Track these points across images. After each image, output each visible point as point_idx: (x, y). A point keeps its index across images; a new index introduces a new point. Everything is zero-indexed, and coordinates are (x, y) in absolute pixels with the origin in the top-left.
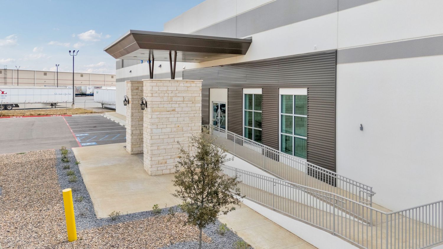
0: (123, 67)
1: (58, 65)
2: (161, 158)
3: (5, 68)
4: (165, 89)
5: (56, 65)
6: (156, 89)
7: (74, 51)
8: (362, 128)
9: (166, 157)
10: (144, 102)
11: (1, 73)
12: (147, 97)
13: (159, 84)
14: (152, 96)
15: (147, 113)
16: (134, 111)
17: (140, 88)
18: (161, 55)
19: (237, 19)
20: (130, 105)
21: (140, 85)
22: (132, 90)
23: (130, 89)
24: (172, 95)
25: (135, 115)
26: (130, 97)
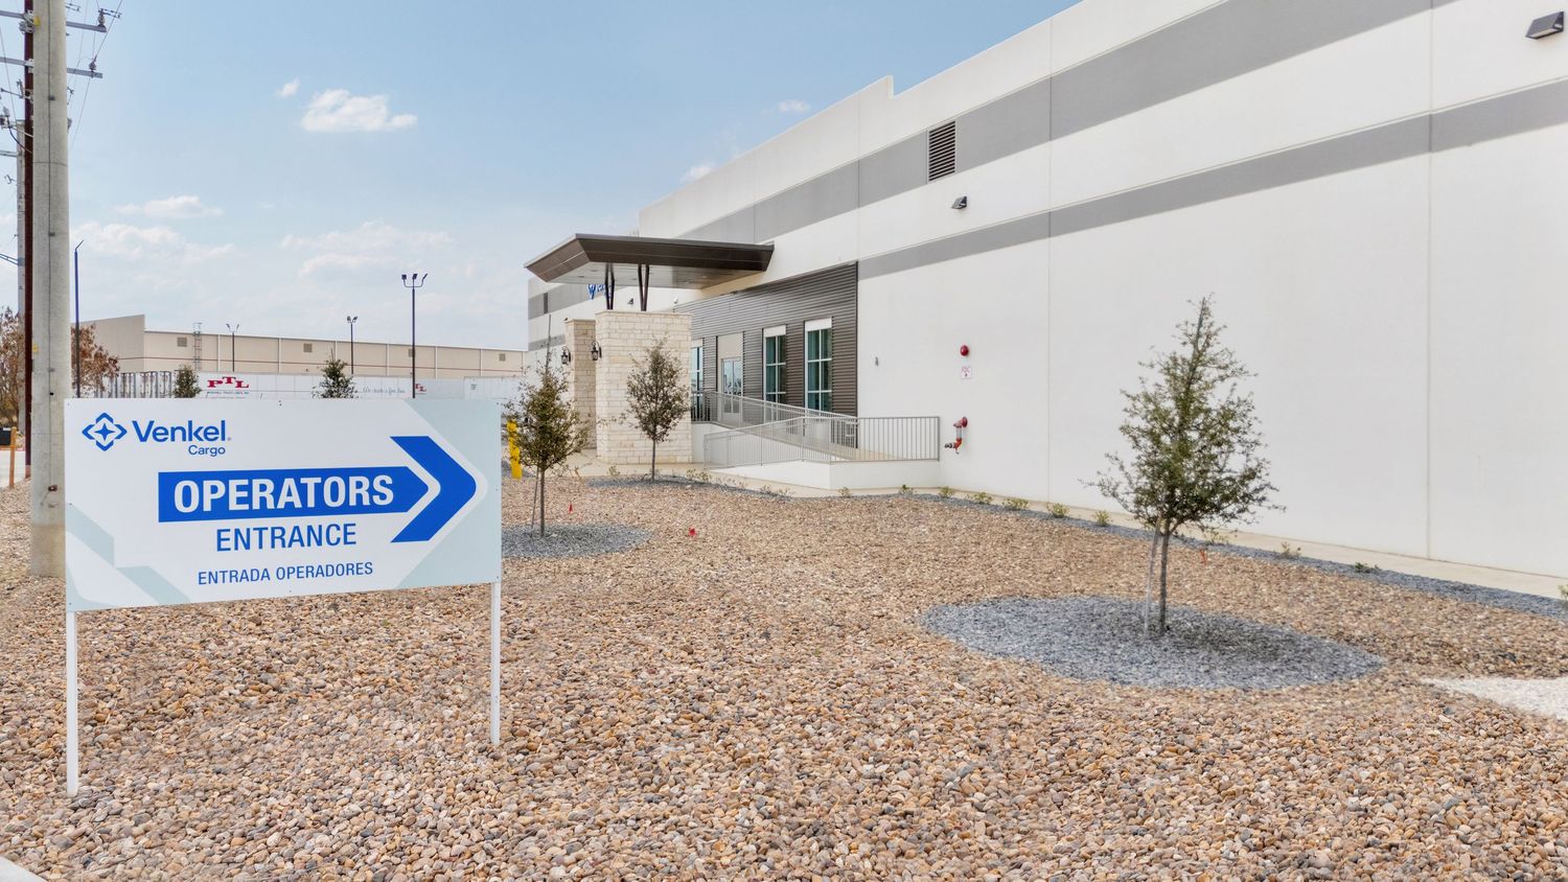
0: (546, 311)
1: (355, 318)
2: (625, 437)
3: (197, 330)
4: (630, 326)
5: (349, 319)
6: (616, 326)
7: (415, 276)
8: (877, 363)
9: (631, 437)
10: (597, 349)
11: (185, 346)
12: (602, 341)
13: (620, 318)
14: (609, 338)
15: (602, 366)
16: (579, 373)
17: (590, 333)
18: (625, 272)
19: (755, 210)
20: (573, 362)
21: (591, 327)
22: (576, 336)
23: (573, 334)
24: (642, 337)
25: (581, 379)
26: (572, 349)
